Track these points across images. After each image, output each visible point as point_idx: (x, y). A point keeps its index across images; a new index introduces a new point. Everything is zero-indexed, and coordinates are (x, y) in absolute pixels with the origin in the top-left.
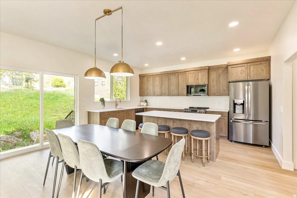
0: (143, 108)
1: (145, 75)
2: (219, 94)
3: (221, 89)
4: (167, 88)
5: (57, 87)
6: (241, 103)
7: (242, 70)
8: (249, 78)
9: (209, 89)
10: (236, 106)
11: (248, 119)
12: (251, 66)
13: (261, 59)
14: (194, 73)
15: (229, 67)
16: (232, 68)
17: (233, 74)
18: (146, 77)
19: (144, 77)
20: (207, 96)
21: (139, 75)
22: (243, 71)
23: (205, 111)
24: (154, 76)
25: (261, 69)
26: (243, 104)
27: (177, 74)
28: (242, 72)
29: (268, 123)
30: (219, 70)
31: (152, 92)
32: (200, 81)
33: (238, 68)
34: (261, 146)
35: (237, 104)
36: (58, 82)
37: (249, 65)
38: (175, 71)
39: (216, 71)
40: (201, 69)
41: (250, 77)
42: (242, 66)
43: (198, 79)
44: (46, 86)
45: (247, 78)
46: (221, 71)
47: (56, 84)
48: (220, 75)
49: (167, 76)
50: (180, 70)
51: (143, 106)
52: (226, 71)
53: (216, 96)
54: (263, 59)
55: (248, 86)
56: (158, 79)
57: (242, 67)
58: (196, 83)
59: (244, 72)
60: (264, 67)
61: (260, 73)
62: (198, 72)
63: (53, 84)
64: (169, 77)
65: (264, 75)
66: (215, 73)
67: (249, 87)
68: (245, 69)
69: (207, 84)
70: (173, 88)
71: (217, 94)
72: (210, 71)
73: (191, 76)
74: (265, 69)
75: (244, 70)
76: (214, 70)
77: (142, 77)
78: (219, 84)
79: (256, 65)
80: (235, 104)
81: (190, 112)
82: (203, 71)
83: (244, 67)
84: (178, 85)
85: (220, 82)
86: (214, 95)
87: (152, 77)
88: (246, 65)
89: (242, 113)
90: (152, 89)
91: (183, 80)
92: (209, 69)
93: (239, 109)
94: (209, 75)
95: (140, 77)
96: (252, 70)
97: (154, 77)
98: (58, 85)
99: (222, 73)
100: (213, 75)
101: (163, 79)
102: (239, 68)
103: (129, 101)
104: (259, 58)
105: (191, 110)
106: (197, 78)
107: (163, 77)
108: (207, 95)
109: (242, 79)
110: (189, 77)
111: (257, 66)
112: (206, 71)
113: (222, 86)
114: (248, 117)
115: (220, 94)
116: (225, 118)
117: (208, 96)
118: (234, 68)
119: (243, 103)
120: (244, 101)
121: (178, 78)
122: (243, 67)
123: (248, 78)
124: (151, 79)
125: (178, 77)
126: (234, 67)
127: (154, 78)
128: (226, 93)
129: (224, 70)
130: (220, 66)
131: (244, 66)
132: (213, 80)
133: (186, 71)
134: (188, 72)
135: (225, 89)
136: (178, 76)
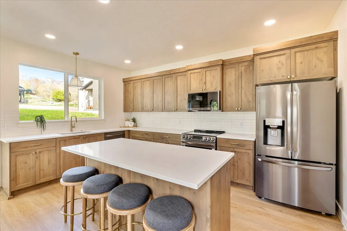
0: (124, 131)
1: (130, 79)
2: (239, 109)
3: (243, 100)
4: (160, 98)
5: (59, 101)
6: (278, 126)
7: (280, 62)
8: (293, 77)
9: (224, 100)
10: (269, 130)
11: (292, 157)
12: (297, 54)
13: (317, 38)
14: (200, 72)
15: (257, 58)
16: (261, 60)
17: (263, 71)
18: (131, 82)
19: (129, 82)
20: (220, 112)
21: (123, 79)
22: (282, 64)
23: (215, 138)
24: (142, 80)
25: (318, 58)
26: (282, 128)
27: (174, 75)
28: (280, 65)
29: (334, 167)
30: (241, 65)
31: (140, 106)
32: (208, 85)
33: (271, 58)
34: (319, 213)
35: (271, 126)
36: (61, 95)
37: (293, 51)
38: (171, 70)
39: (234, 67)
40: (211, 66)
41: (296, 75)
42: (280, 55)
43: (205, 83)
44: (46, 100)
45: (289, 77)
46: (243, 67)
47: (58, 98)
48: (242, 74)
49: (160, 79)
50: (179, 69)
51: (128, 127)
52: (251, 68)
53: (236, 111)
54: (322, 37)
55: (292, 91)
56: (147, 85)
57: (279, 57)
58: (202, 90)
59: (285, 66)
60: (324, 53)
61: (315, 67)
62: (206, 71)
63: (55, 98)
64: (164, 81)
65: (324, 70)
66: (234, 72)
67: (295, 93)
68: (287, 60)
69: (220, 91)
70: (169, 98)
71: (236, 109)
72: (225, 68)
73: (194, 79)
74: (325, 58)
75: (284, 62)
76: (231, 66)
77: (126, 82)
78: (240, 90)
79: (308, 50)
80: (266, 128)
81: (191, 139)
82: (213, 68)
83: (284, 57)
84: (176, 93)
85: (242, 88)
86: (232, 110)
87: (139, 82)
88: (287, 51)
89: (280, 145)
90: (140, 101)
91: (184, 86)
92: (223, 65)
93: (274, 136)
94: (224, 76)
95: (124, 82)
96: (298, 60)
97: (142, 82)
98: (60, 98)
99: (246, 71)
100: (231, 75)
101: (154, 85)
102: (275, 58)
103: (103, 120)
104: (314, 38)
105: (192, 136)
106: (204, 81)
107: (155, 81)
108: (220, 110)
109: (280, 78)
110: (192, 80)
111: (310, 52)
112: (219, 69)
113: (245, 93)
114: (292, 153)
115: (242, 108)
116: (248, 151)
117: (222, 111)
118: (266, 60)
119: (281, 124)
120: (283, 122)
121: (176, 83)
122: (282, 56)
123: (291, 77)
124: (138, 85)
125: (176, 81)
126: (264, 58)
127: (142, 84)
128: (251, 106)
129: (249, 66)
130: (242, 59)
131: (285, 54)
132: (230, 84)
133: (187, 69)
134: (189, 72)
135: (251, 99)
136: (177, 79)
